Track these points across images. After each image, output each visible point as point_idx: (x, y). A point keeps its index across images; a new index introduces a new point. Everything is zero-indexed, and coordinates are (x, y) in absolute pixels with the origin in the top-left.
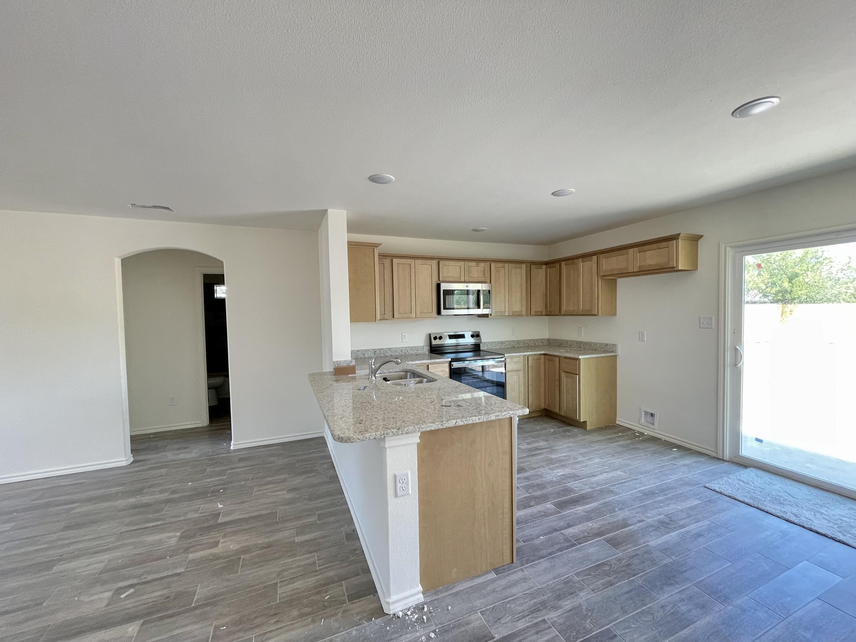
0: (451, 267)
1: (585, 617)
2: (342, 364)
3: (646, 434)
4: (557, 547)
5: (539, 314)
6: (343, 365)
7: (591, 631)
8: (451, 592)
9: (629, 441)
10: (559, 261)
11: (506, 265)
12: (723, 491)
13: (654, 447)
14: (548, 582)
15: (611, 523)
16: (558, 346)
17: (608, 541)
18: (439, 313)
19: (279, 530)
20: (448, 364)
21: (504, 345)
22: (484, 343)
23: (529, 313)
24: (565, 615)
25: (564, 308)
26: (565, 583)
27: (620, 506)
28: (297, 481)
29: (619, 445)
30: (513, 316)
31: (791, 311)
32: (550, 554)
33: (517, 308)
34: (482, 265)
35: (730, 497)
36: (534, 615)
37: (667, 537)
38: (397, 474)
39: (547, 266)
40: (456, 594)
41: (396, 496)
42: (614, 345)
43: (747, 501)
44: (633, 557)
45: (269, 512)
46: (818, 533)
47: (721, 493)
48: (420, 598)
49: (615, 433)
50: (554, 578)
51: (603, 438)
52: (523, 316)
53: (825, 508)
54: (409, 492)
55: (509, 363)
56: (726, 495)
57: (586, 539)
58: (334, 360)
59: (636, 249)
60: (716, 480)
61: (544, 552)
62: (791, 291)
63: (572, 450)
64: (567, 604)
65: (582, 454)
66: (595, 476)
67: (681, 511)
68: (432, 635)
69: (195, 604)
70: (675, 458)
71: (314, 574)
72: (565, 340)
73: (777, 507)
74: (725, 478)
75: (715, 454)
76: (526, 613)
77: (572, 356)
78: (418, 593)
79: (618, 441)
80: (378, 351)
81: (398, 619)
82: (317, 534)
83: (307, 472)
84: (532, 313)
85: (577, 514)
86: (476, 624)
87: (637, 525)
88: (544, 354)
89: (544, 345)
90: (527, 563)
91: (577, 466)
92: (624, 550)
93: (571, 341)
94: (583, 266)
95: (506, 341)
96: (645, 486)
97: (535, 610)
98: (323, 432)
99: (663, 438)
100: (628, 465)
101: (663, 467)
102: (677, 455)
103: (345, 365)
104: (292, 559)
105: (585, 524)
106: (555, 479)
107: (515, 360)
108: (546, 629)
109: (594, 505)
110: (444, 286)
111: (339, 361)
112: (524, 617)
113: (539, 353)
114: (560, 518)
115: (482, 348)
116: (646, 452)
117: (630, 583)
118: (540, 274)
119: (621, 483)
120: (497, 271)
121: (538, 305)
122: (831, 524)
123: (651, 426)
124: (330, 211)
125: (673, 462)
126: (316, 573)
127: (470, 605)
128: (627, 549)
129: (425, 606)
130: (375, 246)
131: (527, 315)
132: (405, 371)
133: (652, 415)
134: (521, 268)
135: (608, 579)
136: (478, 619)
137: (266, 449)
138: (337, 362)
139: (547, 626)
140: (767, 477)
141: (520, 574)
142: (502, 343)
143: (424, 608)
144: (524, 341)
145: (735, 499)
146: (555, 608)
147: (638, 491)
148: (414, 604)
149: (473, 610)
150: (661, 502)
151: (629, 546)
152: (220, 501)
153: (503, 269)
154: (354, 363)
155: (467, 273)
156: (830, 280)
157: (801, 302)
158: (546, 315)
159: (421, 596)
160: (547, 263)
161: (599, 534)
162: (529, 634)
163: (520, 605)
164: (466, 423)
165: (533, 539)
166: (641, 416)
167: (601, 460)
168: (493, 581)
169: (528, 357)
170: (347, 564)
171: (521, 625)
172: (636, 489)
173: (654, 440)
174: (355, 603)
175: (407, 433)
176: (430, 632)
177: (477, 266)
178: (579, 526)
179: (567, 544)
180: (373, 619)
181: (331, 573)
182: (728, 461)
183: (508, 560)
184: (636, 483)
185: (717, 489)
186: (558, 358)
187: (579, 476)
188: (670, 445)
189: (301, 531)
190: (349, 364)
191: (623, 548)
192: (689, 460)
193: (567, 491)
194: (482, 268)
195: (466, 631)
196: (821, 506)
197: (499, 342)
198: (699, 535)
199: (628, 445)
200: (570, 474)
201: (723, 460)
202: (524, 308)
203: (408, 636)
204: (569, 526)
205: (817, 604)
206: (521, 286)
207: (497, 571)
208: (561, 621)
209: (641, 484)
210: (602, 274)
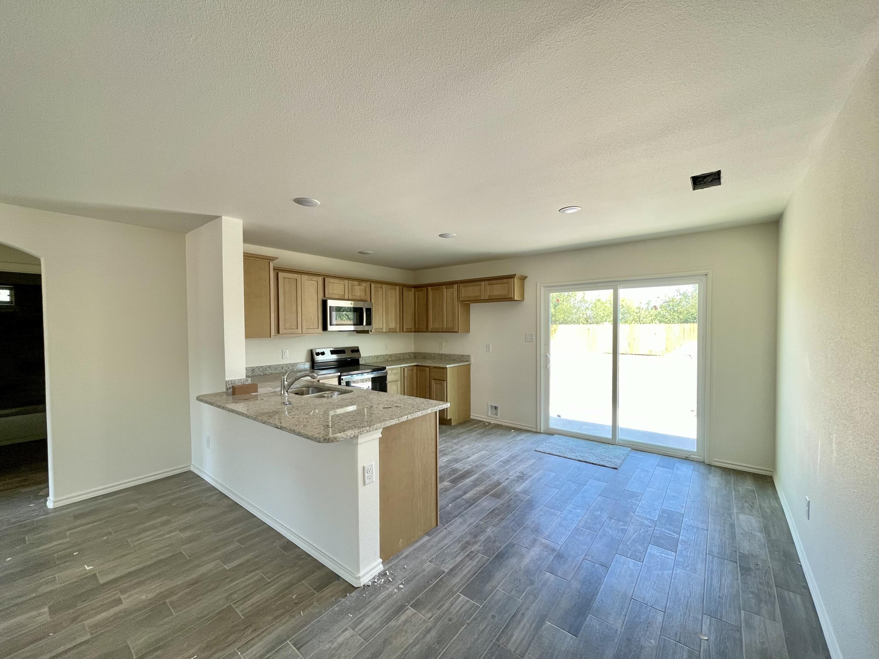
0: (335, 284)
1: (495, 541)
2: (236, 383)
3: (492, 423)
4: (463, 507)
5: (409, 331)
6: (238, 384)
7: (501, 547)
8: (401, 557)
9: (483, 430)
10: (427, 286)
11: (384, 286)
12: (546, 452)
13: (501, 431)
14: (465, 530)
15: (490, 485)
16: (423, 358)
17: (492, 495)
18: (325, 328)
19: (199, 566)
20: (337, 378)
21: (380, 359)
22: (363, 357)
23: (402, 330)
24: (483, 545)
25: (431, 326)
26: (476, 527)
27: (492, 473)
28: (188, 518)
29: (478, 434)
30: (389, 333)
31: (555, 330)
32: (460, 514)
33: (392, 325)
34: (364, 284)
35: (549, 454)
36: (465, 551)
37: (524, 485)
38: (365, 466)
39: (416, 289)
40: (406, 557)
41: (364, 484)
42: (469, 356)
43: (558, 454)
44: (510, 501)
45: (170, 555)
46: (593, 464)
47: (544, 453)
48: (381, 568)
49: (472, 425)
50: (468, 527)
51: (465, 430)
52: (397, 332)
53: (593, 450)
54: (373, 479)
55: (390, 374)
56: (547, 453)
57: (479, 498)
58: (227, 379)
59: (487, 282)
60: (540, 445)
61: (456, 513)
62: (555, 315)
63: (447, 442)
64: (482, 538)
65: (455, 443)
66: (469, 457)
67: (527, 467)
68: (401, 586)
69: (136, 656)
70: (514, 437)
71: (266, 586)
72: (429, 353)
73: (572, 454)
74: (544, 443)
75: (536, 429)
76: (459, 552)
77: (441, 366)
78: (378, 565)
79: (476, 431)
80: (257, 369)
81: (369, 587)
82: (249, 556)
83: (195, 508)
84: (404, 330)
85: (467, 484)
86: (430, 568)
87: (506, 482)
88: (416, 366)
89: (410, 358)
90: (447, 524)
91: (456, 452)
92: (504, 499)
93: (434, 354)
94: (446, 292)
95: (381, 356)
96: (503, 457)
97: (464, 548)
98: (190, 466)
99: (504, 424)
100: (488, 446)
101: (509, 443)
102: (515, 434)
103: (240, 384)
104: (235, 583)
105: (475, 489)
106: (443, 465)
107: (394, 371)
108: (475, 555)
109: (476, 476)
110: (331, 303)
111: (234, 380)
112: (459, 554)
113: (412, 364)
114: (458, 490)
115: (361, 363)
116: (496, 435)
117: (513, 516)
118: (410, 295)
119: (488, 458)
120: (376, 291)
121: (409, 324)
122: (598, 458)
123: (495, 416)
124: (224, 218)
125: (514, 439)
126: (270, 585)
127: (420, 560)
128: (505, 497)
129: (387, 572)
130: (270, 259)
131: (400, 332)
132: (306, 386)
133: (496, 408)
134: (395, 289)
135: (500, 517)
136: (429, 565)
137: (110, 498)
138: (231, 381)
139: (475, 554)
140: (564, 438)
141: (445, 532)
142: (378, 357)
143: (386, 573)
144: (395, 355)
145: (552, 454)
146: (476, 543)
147: (500, 461)
148: (377, 574)
149: (423, 562)
150: (514, 465)
151: (506, 495)
152: (85, 563)
153: (381, 290)
154: (249, 381)
155: (350, 291)
156: (575, 308)
157: (560, 323)
158: (415, 332)
159: (381, 566)
160: (416, 287)
161: (486, 493)
162: (466, 562)
163: (453, 549)
164: (414, 417)
165: (445, 508)
166: (488, 411)
167: (469, 446)
168: (428, 541)
169: (404, 369)
170: (298, 568)
171: (459, 559)
172: (498, 460)
173: (498, 426)
174: (324, 591)
175: (376, 429)
176: (399, 585)
177: (359, 285)
178: (472, 491)
179: (467, 505)
180: (348, 594)
181: (287, 579)
182: (543, 433)
183: (434, 524)
184: (497, 457)
185: (542, 450)
186: (428, 369)
187: (459, 459)
188: (509, 429)
189: (227, 558)
190: (244, 383)
191: (503, 498)
192: (523, 436)
193: (455, 471)
194: (364, 288)
195: (424, 575)
196: (592, 449)
197: (375, 357)
198: (540, 479)
199: (483, 433)
200: (452, 459)
201: (540, 433)
202: (398, 326)
203: (383, 593)
204: (465, 493)
205: (599, 498)
206: (396, 305)
207: (427, 534)
208: (482, 548)
209: (500, 456)
210: (461, 300)
